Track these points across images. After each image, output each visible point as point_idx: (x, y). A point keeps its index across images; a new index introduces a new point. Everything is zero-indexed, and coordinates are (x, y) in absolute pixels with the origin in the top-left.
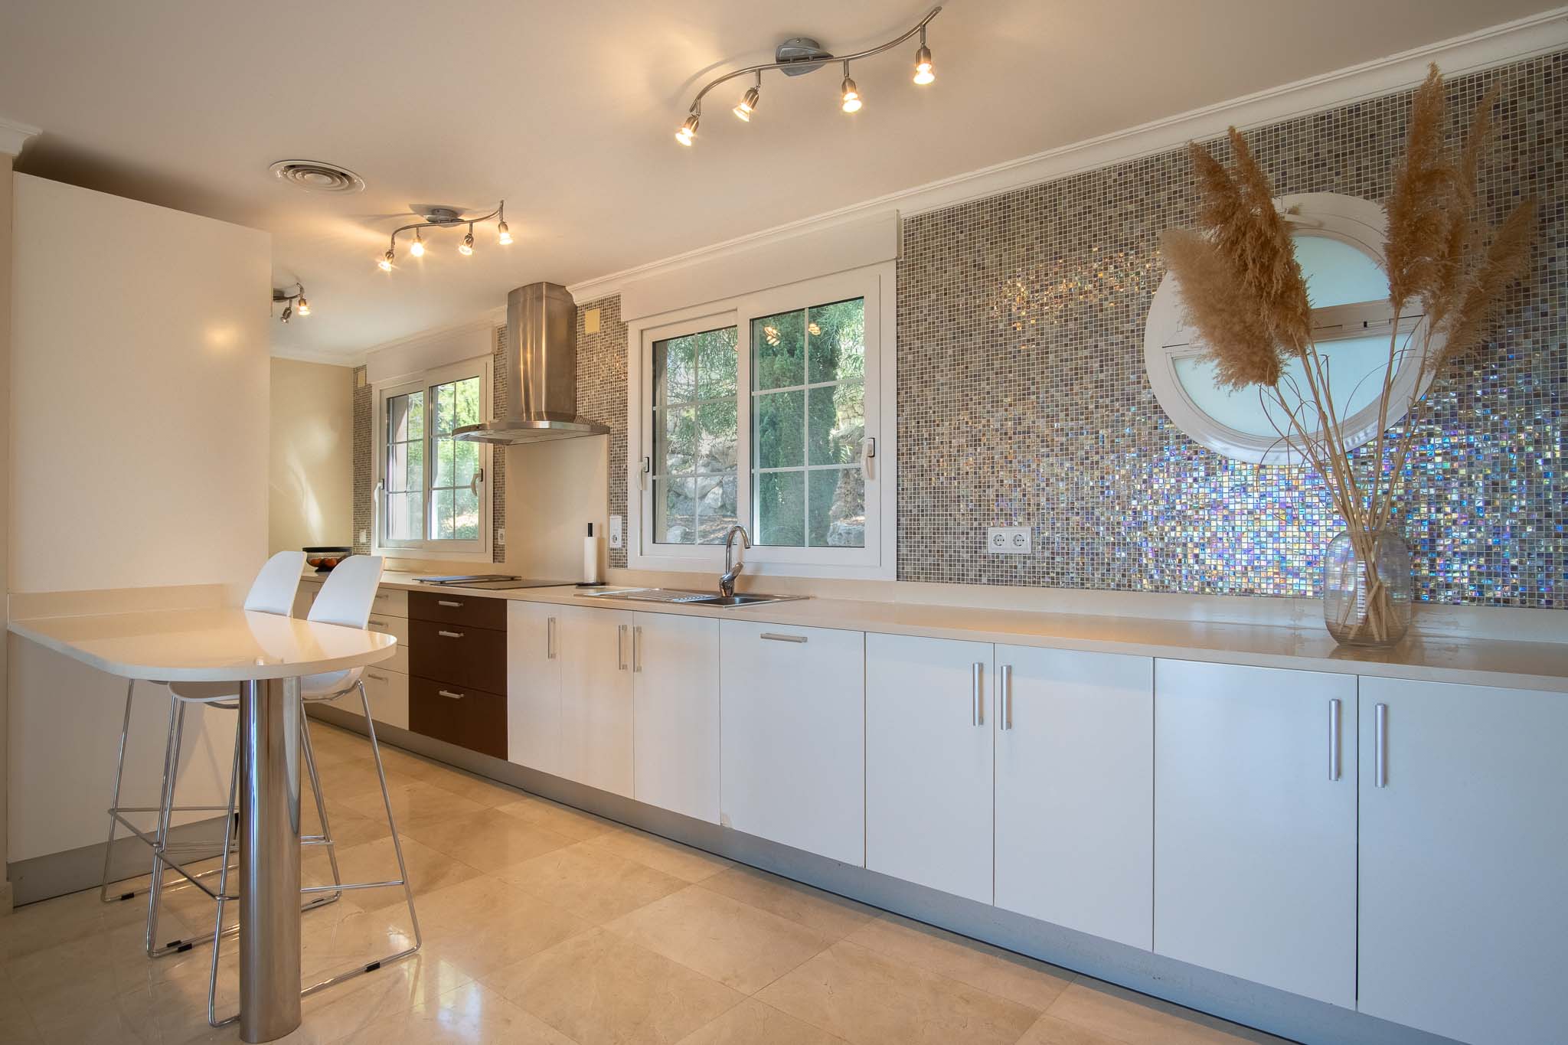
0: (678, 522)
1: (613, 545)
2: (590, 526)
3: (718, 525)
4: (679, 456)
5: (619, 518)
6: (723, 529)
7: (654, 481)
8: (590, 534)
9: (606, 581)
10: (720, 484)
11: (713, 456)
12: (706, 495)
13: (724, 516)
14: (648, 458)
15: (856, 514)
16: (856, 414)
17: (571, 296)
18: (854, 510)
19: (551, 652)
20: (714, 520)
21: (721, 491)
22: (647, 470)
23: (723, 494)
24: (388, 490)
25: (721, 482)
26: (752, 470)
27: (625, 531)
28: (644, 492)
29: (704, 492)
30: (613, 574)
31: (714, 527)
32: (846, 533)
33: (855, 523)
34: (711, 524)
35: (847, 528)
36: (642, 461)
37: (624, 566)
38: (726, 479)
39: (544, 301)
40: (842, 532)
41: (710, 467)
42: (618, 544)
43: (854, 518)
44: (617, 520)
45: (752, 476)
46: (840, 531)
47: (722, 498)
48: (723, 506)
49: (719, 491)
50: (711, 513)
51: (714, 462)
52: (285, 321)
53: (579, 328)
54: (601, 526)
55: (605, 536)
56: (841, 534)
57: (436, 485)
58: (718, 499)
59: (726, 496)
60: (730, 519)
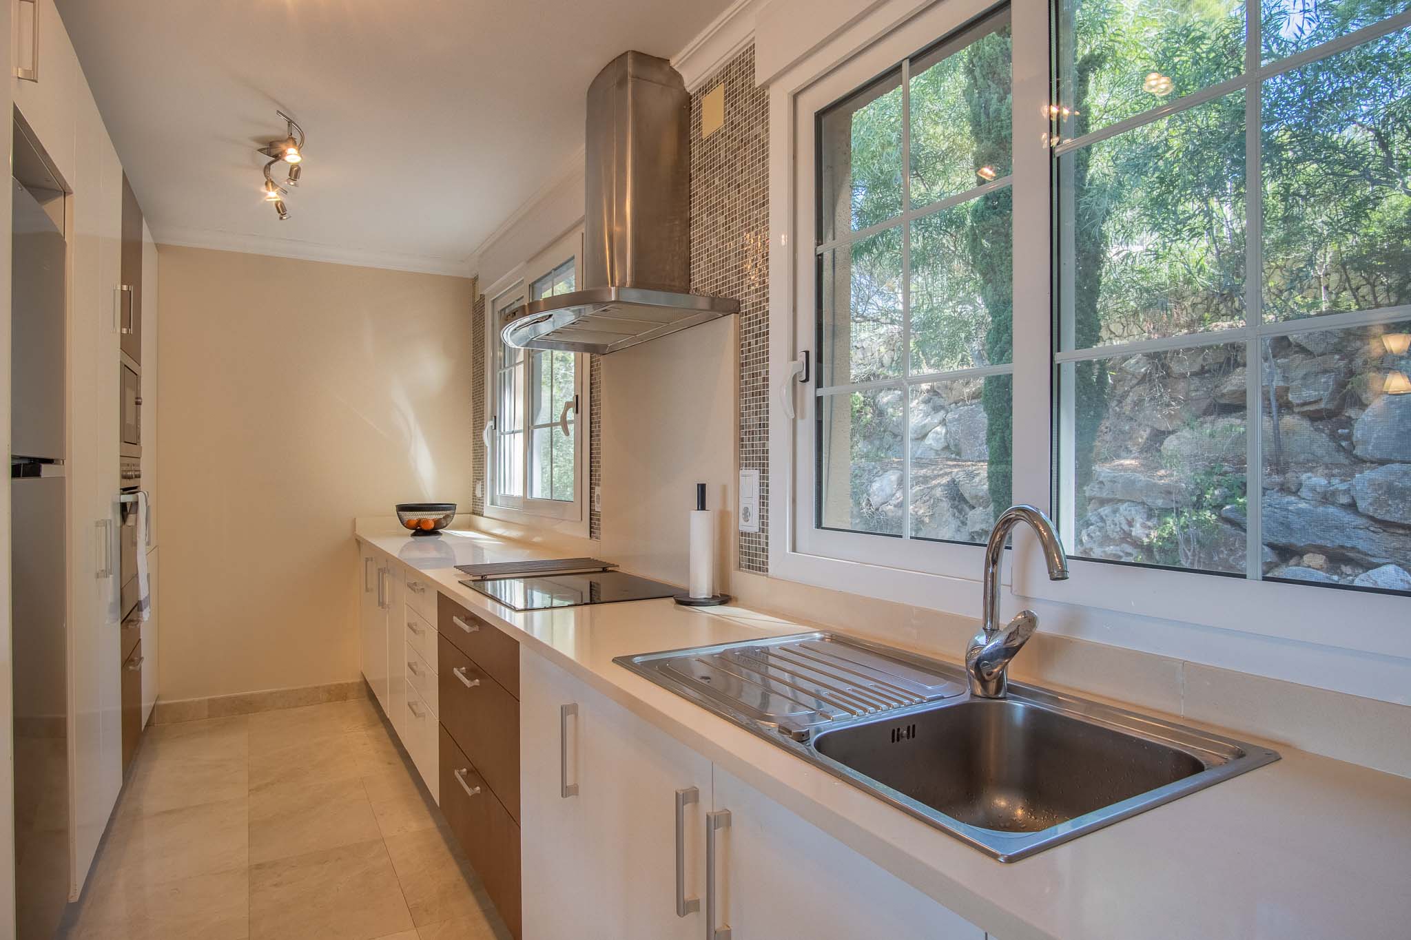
0: (895, 465)
1: (745, 527)
2: (702, 488)
3: (941, 469)
4: (896, 392)
5: (754, 474)
6: (946, 474)
7: (819, 400)
8: (702, 505)
9: (732, 594)
10: (943, 422)
11: (935, 391)
12: (926, 435)
13: (948, 459)
14: (807, 353)
15: (1118, 457)
16: (1112, 336)
17: (680, 76)
18: (1115, 451)
19: (569, 783)
20: (936, 464)
21: (944, 431)
22: (804, 378)
23: (946, 434)
24: (500, 431)
25: (944, 420)
26: (1057, 356)
27: (764, 500)
28: (799, 422)
29: (924, 432)
30: (744, 581)
31: (935, 472)
32: (1111, 481)
33: (1120, 468)
34: (933, 467)
35: (1112, 475)
36: (794, 358)
37: (762, 568)
38: (950, 416)
39: (630, 85)
40: (1104, 480)
41: (931, 404)
42: (752, 526)
43: (1117, 462)
44: (751, 478)
45: (1055, 372)
46: (1101, 479)
47: (946, 439)
48: (947, 448)
49: (941, 430)
50: (932, 455)
51: (936, 398)
52: (292, 183)
53: (694, 133)
54: (724, 489)
55: (731, 507)
56: (1102, 482)
57: (539, 422)
58: (940, 439)
59: (951, 437)
60: (955, 463)
